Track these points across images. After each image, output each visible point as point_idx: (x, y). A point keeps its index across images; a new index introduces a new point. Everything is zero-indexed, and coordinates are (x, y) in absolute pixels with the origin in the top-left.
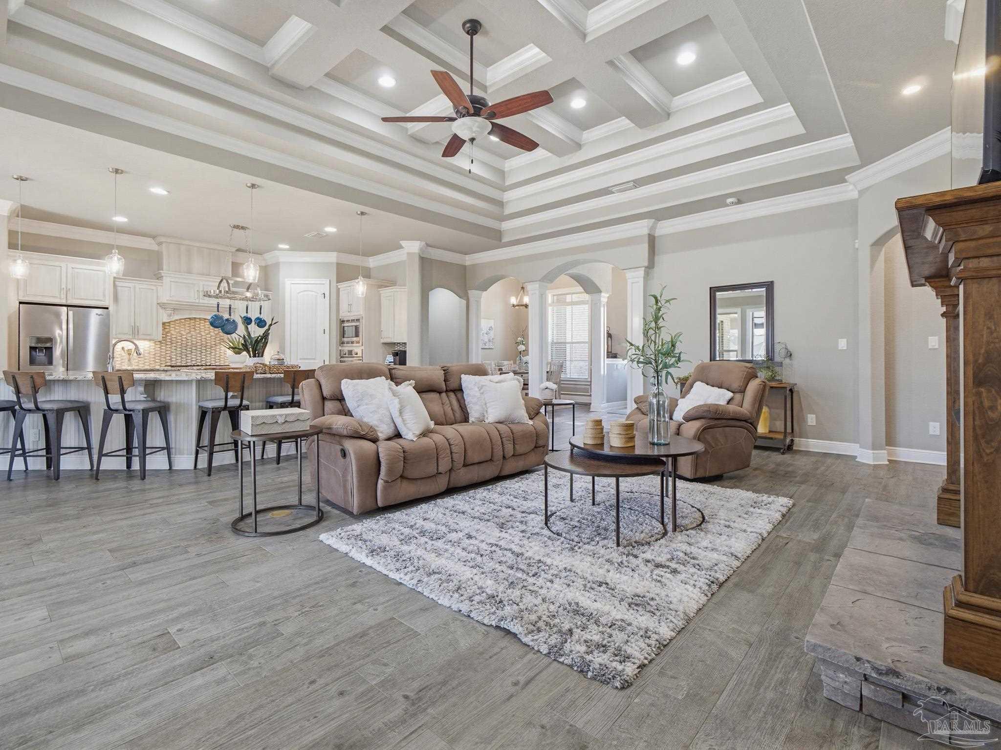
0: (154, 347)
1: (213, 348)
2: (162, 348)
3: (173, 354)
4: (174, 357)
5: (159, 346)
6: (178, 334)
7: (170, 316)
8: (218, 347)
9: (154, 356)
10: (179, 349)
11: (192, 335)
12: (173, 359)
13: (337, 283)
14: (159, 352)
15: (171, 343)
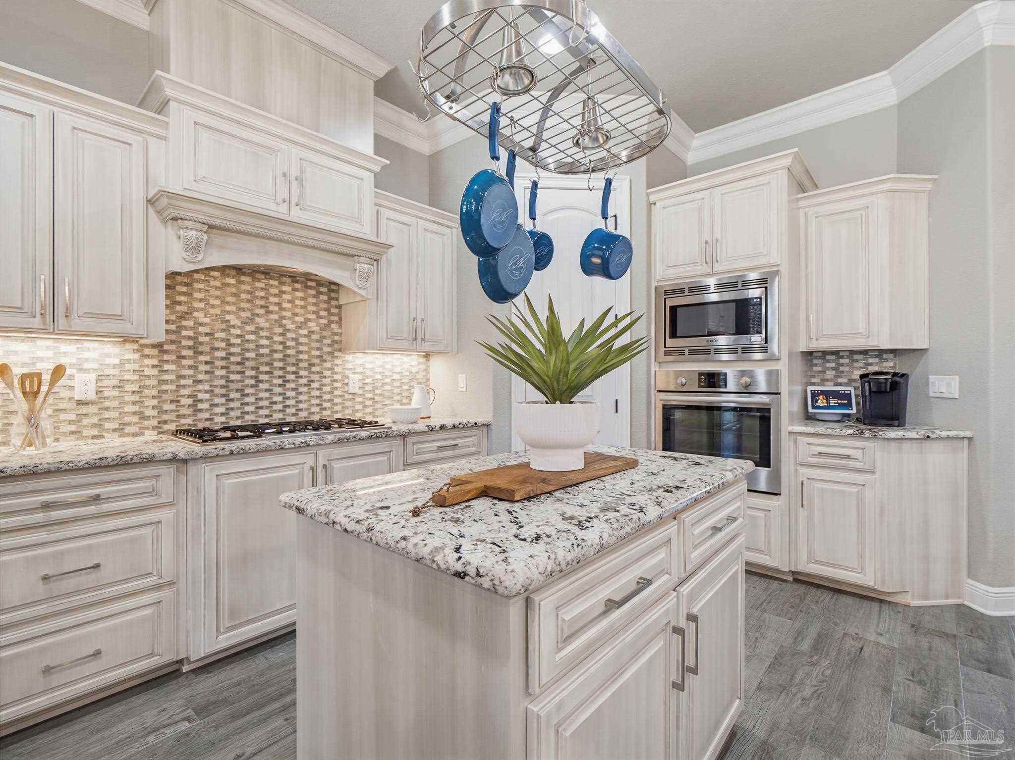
0: (136, 366)
1: (314, 369)
2: (166, 367)
3: (200, 387)
4: (207, 396)
5: (155, 362)
6: (219, 325)
7: (194, 248)
8: (328, 365)
9: (135, 398)
10: (219, 372)
11: (260, 329)
12: (201, 406)
13: (648, 188)
14: (153, 382)
15: (195, 353)
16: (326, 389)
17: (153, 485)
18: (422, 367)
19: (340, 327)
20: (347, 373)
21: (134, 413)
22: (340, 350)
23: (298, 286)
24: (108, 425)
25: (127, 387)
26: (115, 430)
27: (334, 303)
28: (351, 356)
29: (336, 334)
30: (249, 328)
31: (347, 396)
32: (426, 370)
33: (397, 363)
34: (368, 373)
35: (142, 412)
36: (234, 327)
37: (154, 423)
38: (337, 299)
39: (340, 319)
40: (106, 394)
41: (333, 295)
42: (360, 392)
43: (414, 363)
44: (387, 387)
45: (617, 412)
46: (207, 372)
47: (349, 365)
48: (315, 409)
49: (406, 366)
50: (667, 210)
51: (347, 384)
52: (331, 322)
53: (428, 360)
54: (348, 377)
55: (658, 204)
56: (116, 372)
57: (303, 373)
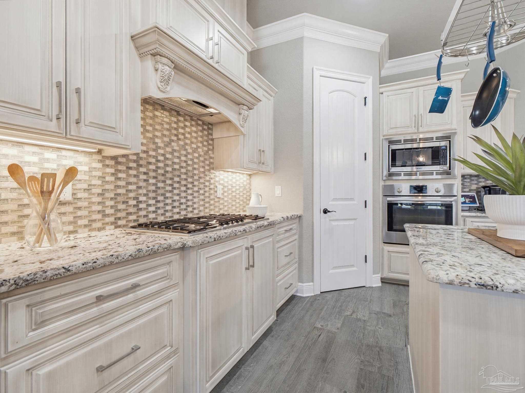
0: (99, 174)
1: (201, 181)
2: (120, 175)
3: (140, 191)
4: (144, 198)
5: (112, 171)
6: (152, 146)
8: (208, 178)
9: (99, 199)
10: (151, 181)
11: (174, 151)
12: (141, 206)
13: (380, 85)
14: (111, 187)
15: (138, 165)
16: (207, 194)
17: (167, 270)
18: (248, 181)
19: (213, 153)
20: (217, 184)
21: (99, 212)
22: (213, 169)
23: (193, 123)
24: (80, 222)
25: (94, 191)
26: (85, 226)
27: (210, 137)
28: (218, 172)
29: (211, 158)
30: (169, 149)
31: (216, 200)
32: (250, 184)
33: (238, 178)
34: (226, 184)
35: (104, 211)
36: (160, 148)
37: (112, 219)
38: (212, 135)
39: (213, 147)
40: (79, 196)
41: (210, 132)
42: (222, 197)
43: (245, 179)
44: (234, 194)
45: (366, 207)
46: (145, 180)
47: (217, 179)
48: (201, 208)
49: (242, 181)
50: (390, 97)
51: (216, 192)
52: (209, 149)
53: (250, 178)
54: (217, 187)
55: (384, 94)
56: (87, 178)
57: (196, 183)
